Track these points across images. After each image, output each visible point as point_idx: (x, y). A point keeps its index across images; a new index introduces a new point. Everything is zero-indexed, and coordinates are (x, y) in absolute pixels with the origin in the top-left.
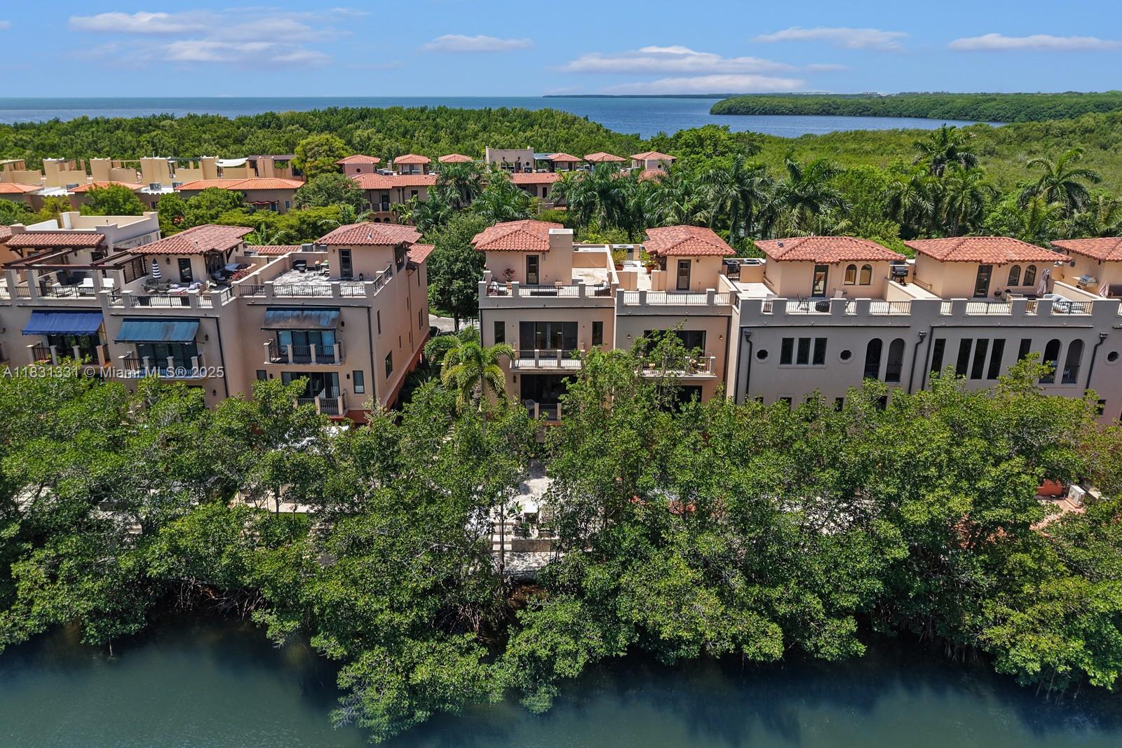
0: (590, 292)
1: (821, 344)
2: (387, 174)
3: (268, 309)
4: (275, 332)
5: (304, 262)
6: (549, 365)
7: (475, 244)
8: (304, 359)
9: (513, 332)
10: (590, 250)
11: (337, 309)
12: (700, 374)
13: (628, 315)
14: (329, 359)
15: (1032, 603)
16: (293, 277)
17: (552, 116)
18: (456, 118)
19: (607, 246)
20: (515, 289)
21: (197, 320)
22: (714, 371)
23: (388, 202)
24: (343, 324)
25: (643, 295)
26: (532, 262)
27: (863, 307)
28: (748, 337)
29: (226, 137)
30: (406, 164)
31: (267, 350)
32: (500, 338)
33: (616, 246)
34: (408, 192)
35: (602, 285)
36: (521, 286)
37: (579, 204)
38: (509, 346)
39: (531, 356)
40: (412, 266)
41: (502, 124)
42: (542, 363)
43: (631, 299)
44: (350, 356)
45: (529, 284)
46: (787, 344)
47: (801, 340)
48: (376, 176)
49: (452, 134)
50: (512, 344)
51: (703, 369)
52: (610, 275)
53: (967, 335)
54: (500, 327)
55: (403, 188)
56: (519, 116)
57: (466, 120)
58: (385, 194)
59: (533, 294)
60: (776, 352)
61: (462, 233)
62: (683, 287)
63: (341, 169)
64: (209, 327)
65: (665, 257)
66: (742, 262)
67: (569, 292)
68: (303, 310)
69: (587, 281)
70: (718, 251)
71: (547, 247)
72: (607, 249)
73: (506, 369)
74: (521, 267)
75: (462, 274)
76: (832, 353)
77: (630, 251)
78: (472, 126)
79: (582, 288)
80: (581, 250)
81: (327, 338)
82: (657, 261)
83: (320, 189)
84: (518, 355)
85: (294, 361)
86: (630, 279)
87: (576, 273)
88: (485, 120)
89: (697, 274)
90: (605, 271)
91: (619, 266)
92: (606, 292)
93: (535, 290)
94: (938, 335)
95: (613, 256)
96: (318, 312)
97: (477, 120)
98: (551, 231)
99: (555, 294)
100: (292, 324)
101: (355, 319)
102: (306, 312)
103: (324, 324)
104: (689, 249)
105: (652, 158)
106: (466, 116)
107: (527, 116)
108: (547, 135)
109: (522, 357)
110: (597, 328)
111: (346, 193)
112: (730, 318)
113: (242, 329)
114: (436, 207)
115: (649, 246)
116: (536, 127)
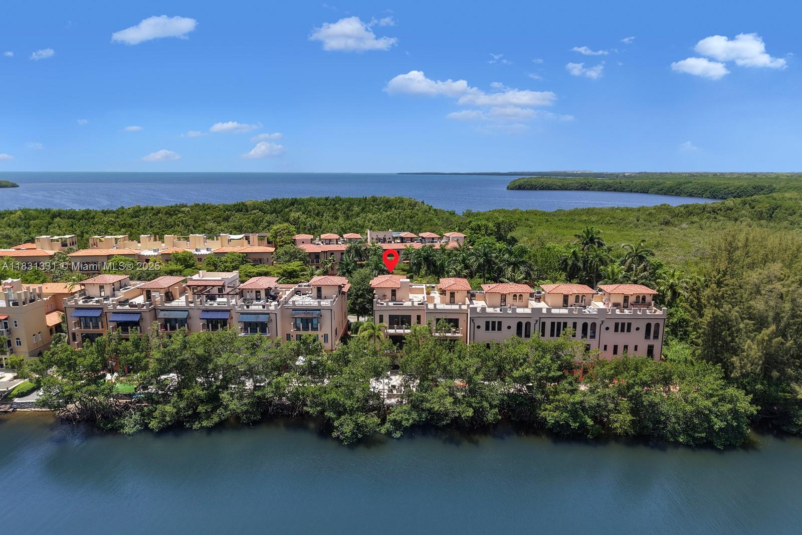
0: (416, 304)
1: (500, 323)
2: (318, 244)
3: (293, 310)
4: (295, 319)
5: (300, 292)
6: (401, 331)
7: (371, 285)
8: (306, 329)
9: (386, 319)
10: (417, 287)
11: (319, 310)
12: (457, 335)
13: (430, 312)
14: (316, 329)
15: (553, 402)
16: (296, 298)
17: (403, 201)
18: (346, 204)
19: (424, 285)
20: (387, 302)
21: (268, 314)
22: (462, 333)
23: (319, 259)
24: (321, 316)
25: (435, 305)
26: (394, 292)
27: (514, 310)
28: (473, 321)
29: (219, 217)
30: (327, 239)
31: (292, 325)
32: (381, 321)
33: (428, 285)
34: (329, 254)
35: (421, 301)
36: (390, 302)
37: (415, 264)
38: (385, 324)
39: (393, 328)
40: (344, 293)
41: (373, 207)
42: (397, 331)
43: (431, 306)
44: (323, 329)
45: (392, 300)
46: (487, 323)
47: (492, 322)
48: (312, 246)
49: (344, 213)
50: (386, 323)
51: (458, 333)
52: (424, 297)
53: (553, 320)
54: (381, 318)
55: (326, 252)
56: (383, 202)
57: (352, 205)
58: (317, 254)
59: (394, 304)
60: (483, 326)
61: (362, 278)
62: (452, 302)
63: (294, 242)
64: (273, 317)
65: (445, 291)
66: (477, 292)
67: (407, 304)
68: (306, 310)
69: (415, 299)
70: (465, 289)
71: (400, 287)
72: (424, 286)
73: (384, 333)
74: (389, 294)
75: (362, 296)
76: (504, 327)
77: (433, 287)
78: (356, 209)
79: (413, 302)
80: (413, 287)
81: (315, 321)
82: (443, 292)
83: (286, 253)
84: (388, 327)
85: (303, 330)
86: (431, 300)
87: (411, 296)
88: (363, 205)
89: (458, 297)
90: (423, 295)
91: (428, 294)
92: (422, 304)
93: (395, 303)
94: (542, 320)
95: (426, 289)
96: (312, 311)
97: (359, 205)
98: (401, 280)
99: (402, 304)
100: (303, 316)
101: (326, 315)
102: (307, 311)
103: (315, 315)
104: (454, 288)
105: (454, 236)
106: (352, 202)
107: (388, 201)
108: (400, 213)
109: (390, 328)
110: (419, 318)
111: (299, 255)
112: (467, 314)
113: (283, 317)
114: (348, 265)
115: (439, 286)
116: (393, 209)
